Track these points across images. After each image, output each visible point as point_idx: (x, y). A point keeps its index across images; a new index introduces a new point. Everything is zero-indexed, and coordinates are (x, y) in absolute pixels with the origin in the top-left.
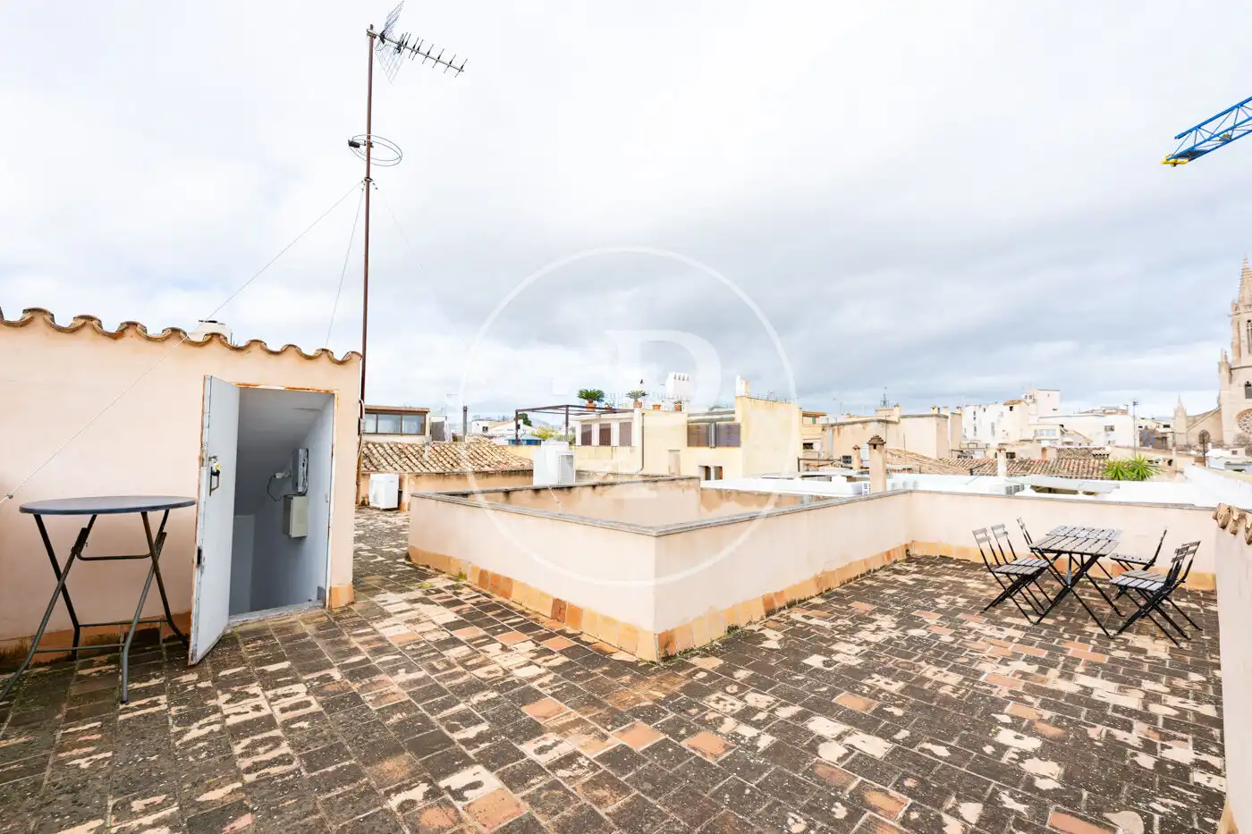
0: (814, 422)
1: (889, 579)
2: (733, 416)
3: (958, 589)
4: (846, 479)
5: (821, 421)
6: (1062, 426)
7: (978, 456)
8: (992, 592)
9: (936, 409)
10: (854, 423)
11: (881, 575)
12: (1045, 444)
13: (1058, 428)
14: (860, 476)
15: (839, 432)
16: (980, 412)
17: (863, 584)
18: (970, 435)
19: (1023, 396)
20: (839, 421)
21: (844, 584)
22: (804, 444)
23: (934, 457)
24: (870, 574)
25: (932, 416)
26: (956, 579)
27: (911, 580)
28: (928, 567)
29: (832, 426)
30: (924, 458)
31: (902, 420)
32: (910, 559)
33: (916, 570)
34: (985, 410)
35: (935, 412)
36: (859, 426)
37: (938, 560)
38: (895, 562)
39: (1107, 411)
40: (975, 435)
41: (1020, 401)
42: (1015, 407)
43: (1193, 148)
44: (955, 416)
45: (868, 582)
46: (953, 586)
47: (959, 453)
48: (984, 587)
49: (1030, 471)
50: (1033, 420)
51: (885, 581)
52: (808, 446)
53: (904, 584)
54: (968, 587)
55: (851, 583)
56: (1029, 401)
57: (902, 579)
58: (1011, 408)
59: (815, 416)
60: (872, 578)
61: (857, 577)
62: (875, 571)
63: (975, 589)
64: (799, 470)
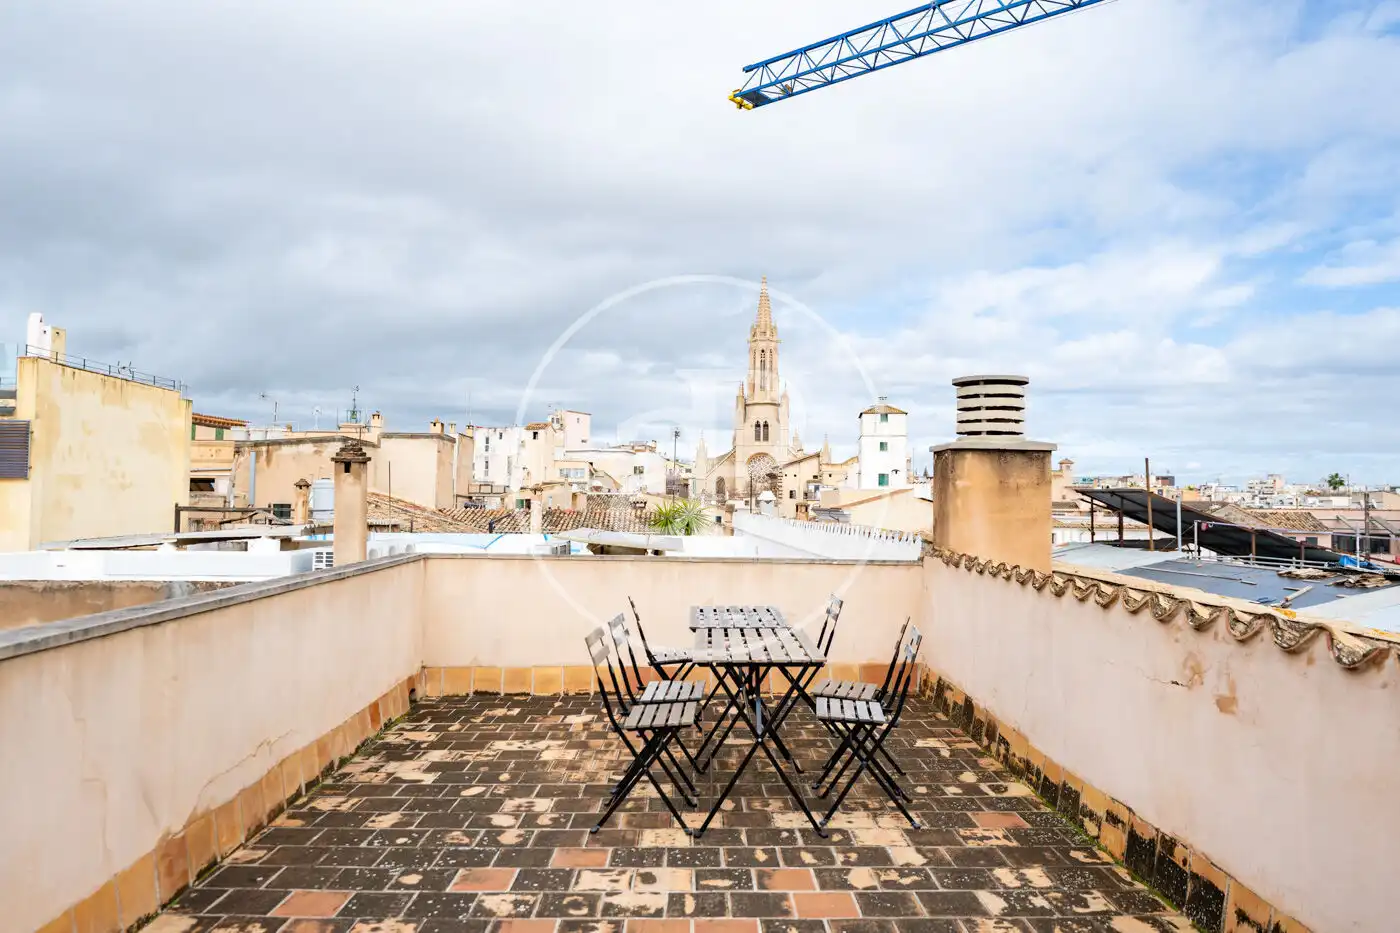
0: (219, 437)
1: (377, 779)
2: (11, 403)
3: (529, 775)
4: (277, 542)
5: (235, 434)
6: (591, 464)
7: (493, 504)
8: (591, 766)
9: (438, 426)
10: (299, 442)
11: (359, 771)
12: (575, 489)
13: (587, 467)
14: (305, 538)
15: (269, 460)
16: (494, 439)
17: (314, 813)
18: (479, 475)
19: (550, 420)
20: (270, 437)
21: (260, 827)
22: (193, 481)
23: (431, 505)
24: (331, 777)
25: (431, 436)
26: (516, 746)
27: (429, 770)
28: (456, 726)
29: (257, 444)
30: (416, 507)
31: (385, 443)
32: (418, 710)
33: (433, 737)
34: (501, 435)
35: (437, 430)
36: (309, 448)
37: (473, 701)
38: (388, 726)
39: (636, 448)
40: (486, 474)
41: (546, 425)
42: (541, 433)
43: (758, 89)
44: (465, 440)
45: (325, 804)
46: (518, 766)
47: (466, 501)
48: (571, 755)
49: (558, 528)
50: (559, 455)
51: (369, 789)
52: (201, 485)
53: (415, 787)
54: (545, 763)
55: (281, 821)
56: (556, 426)
57: (408, 771)
58: (535, 434)
59: (221, 425)
60: (334, 790)
61: (298, 795)
62: (343, 762)
63: (559, 763)
64: (177, 529)
